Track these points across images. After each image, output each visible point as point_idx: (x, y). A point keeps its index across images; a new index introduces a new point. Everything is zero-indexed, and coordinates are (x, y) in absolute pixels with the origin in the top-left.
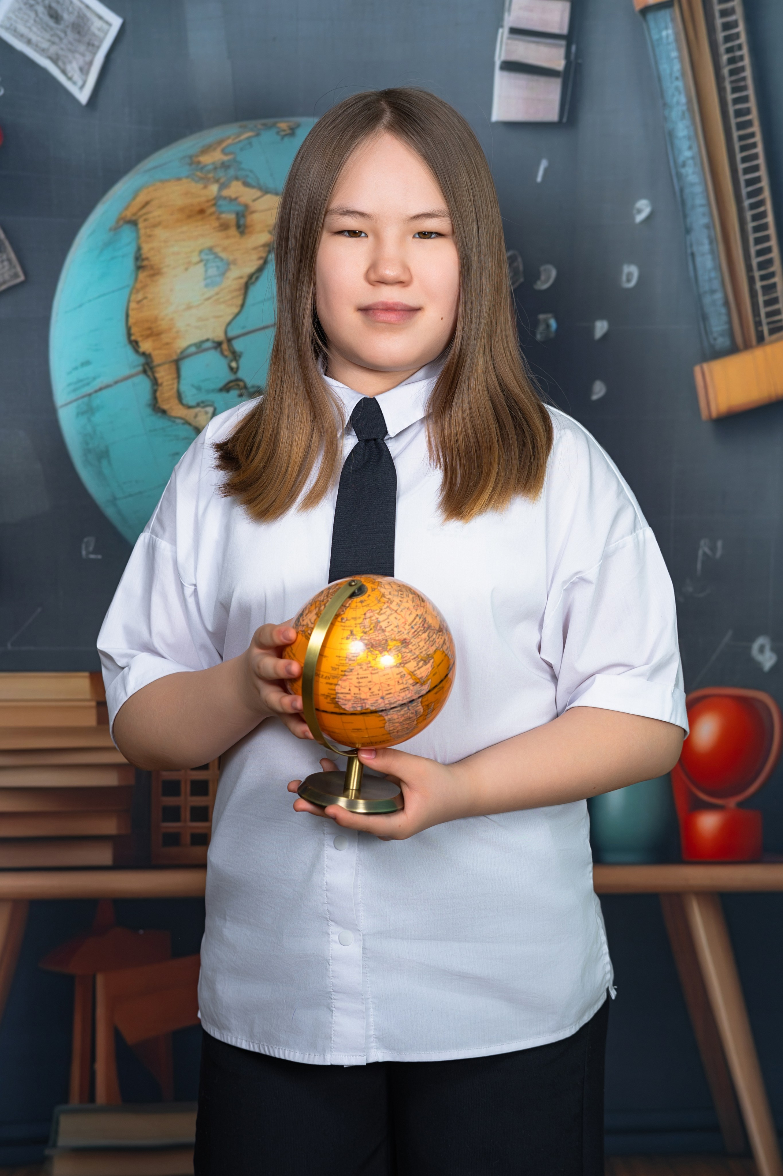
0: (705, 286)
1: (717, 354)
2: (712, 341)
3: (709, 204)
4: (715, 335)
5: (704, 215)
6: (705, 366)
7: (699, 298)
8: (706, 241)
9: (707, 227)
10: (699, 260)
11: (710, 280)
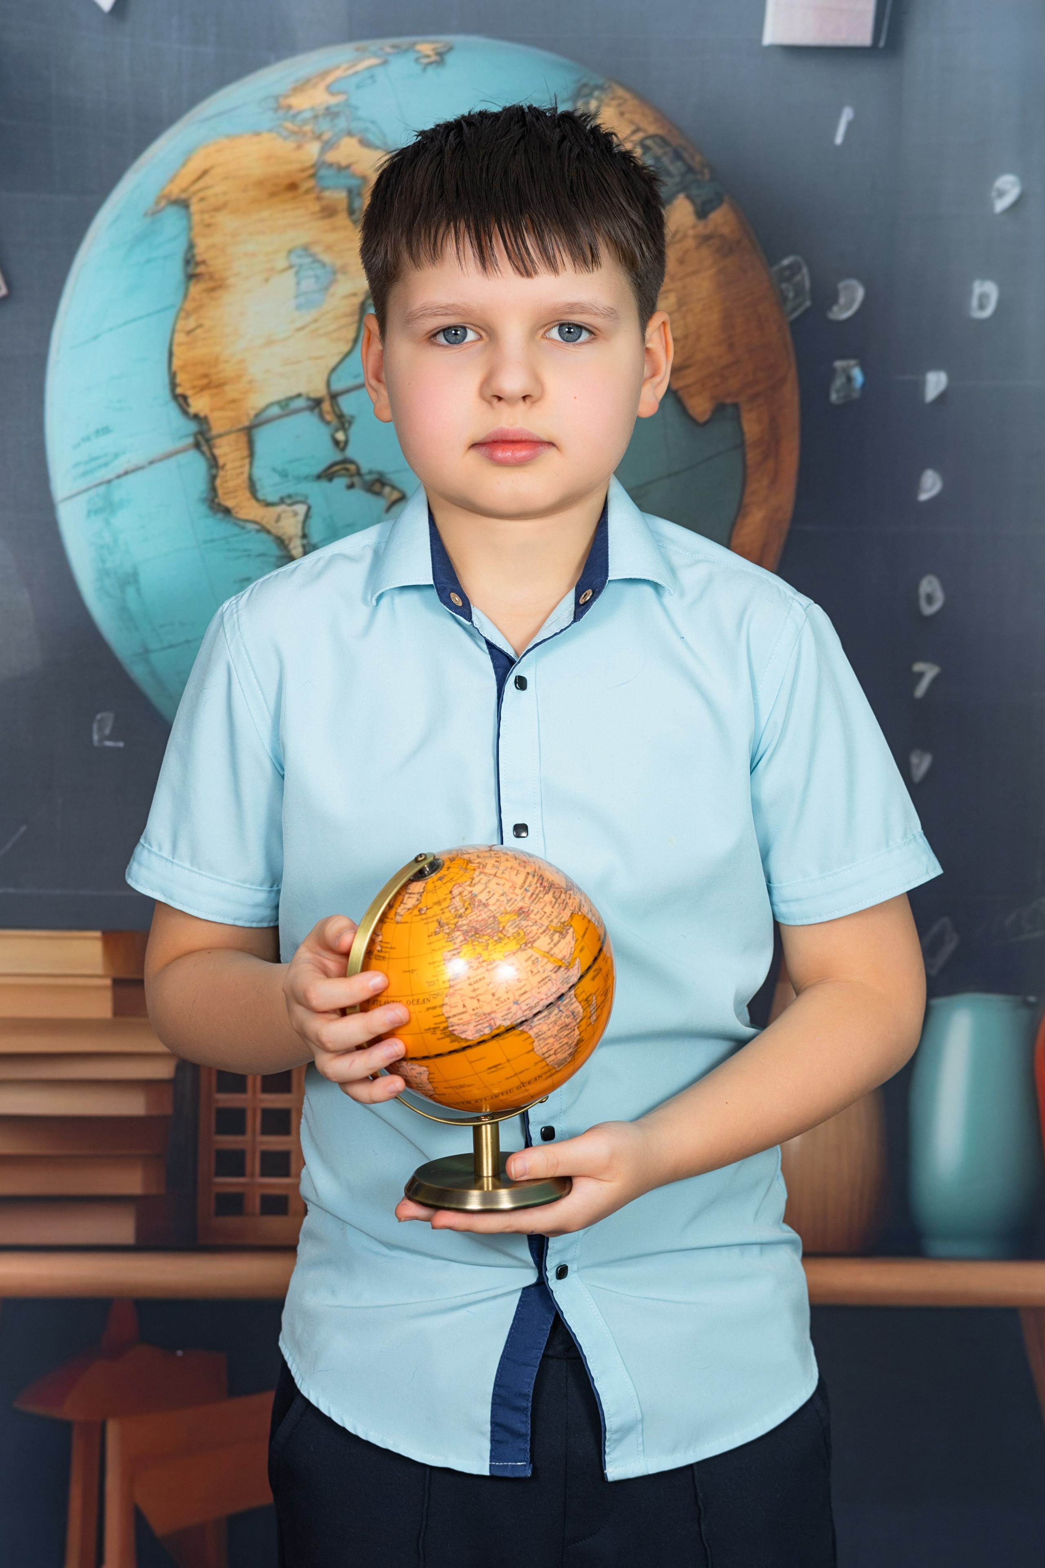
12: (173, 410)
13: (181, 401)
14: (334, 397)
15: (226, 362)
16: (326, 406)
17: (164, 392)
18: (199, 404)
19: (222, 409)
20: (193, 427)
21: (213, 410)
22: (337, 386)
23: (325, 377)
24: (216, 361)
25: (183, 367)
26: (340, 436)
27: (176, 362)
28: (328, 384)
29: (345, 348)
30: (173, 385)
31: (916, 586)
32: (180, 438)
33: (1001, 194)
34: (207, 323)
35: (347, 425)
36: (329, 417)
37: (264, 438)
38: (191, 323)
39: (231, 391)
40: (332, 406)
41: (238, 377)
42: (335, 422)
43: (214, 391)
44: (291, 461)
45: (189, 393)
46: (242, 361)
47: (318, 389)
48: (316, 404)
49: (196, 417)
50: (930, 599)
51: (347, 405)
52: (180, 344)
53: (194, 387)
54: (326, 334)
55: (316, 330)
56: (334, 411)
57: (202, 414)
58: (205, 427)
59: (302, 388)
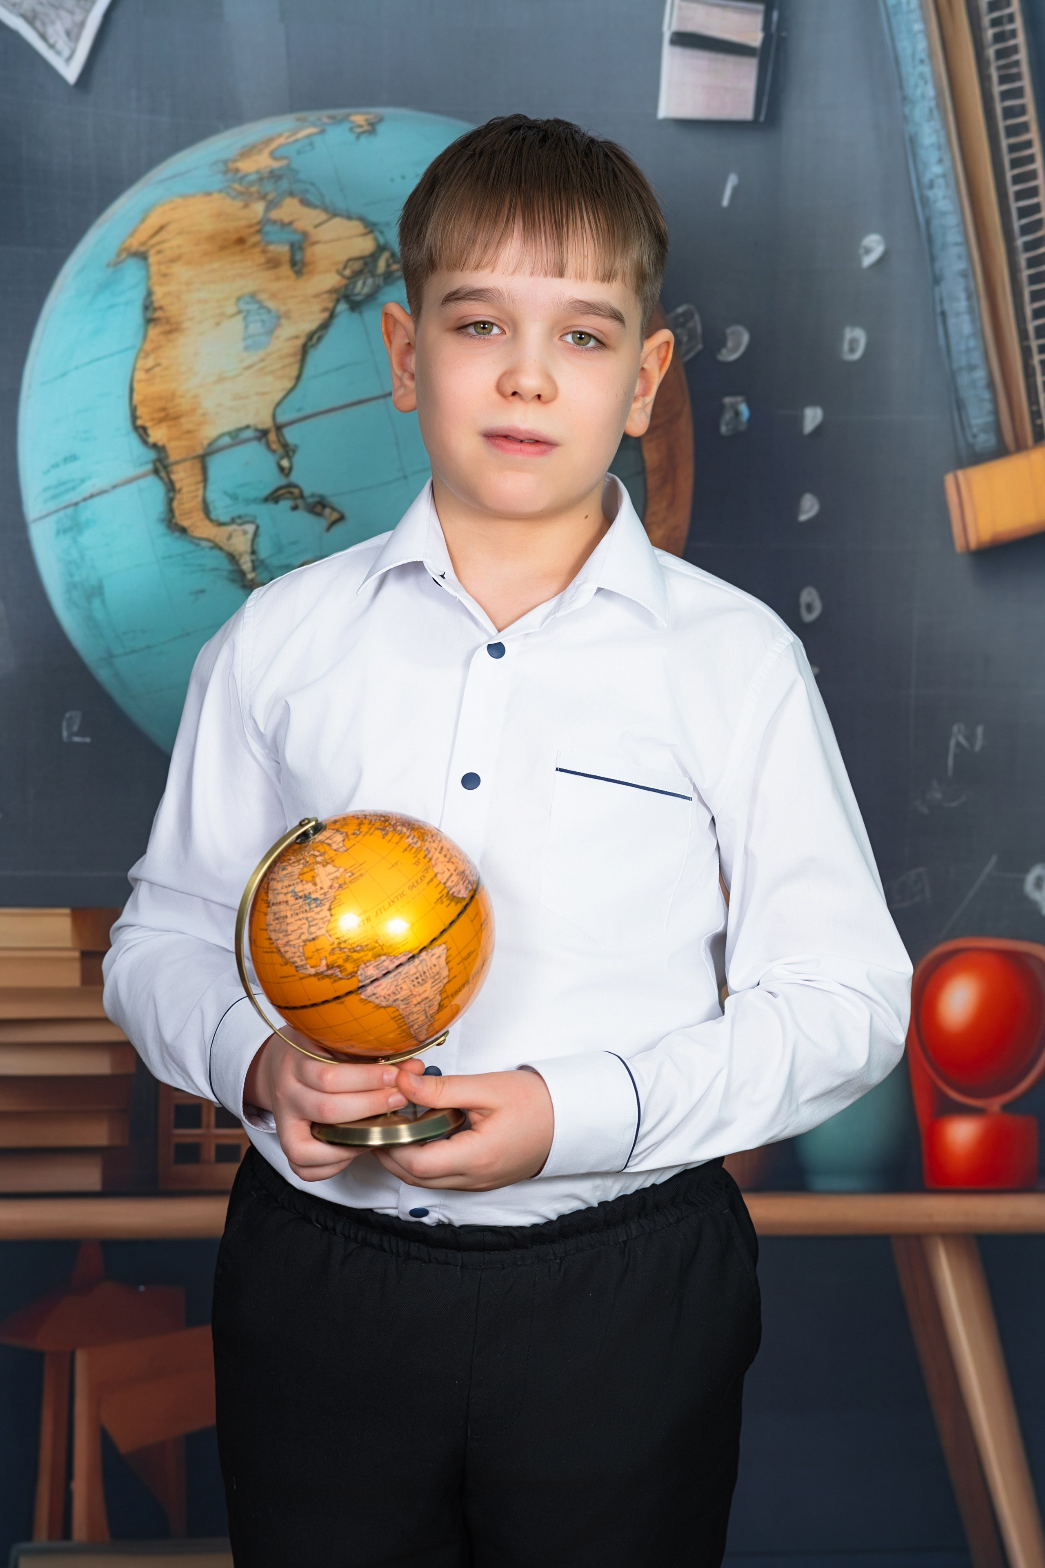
0: (961, 361)
1: (978, 458)
2: (970, 440)
3: (967, 242)
4: (975, 430)
5: (960, 257)
6: (960, 474)
7: (953, 376)
8: (963, 296)
9: (964, 275)
10: (952, 321)
11: (968, 351)
12: (134, 440)
13: (141, 432)
14: (279, 428)
15: (182, 397)
16: (272, 436)
17: (125, 423)
18: (157, 435)
19: (178, 438)
20: (152, 455)
21: (170, 440)
22: (282, 419)
23: (270, 410)
24: (173, 396)
25: (143, 402)
26: (285, 463)
27: (137, 397)
28: (274, 416)
29: (289, 385)
30: (134, 417)
31: (797, 597)
32: (141, 465)
33: (868, 251)
34: (165, 362)
35: (291, 453)
36: (275, 446)
37: (216, 465)
38: (150, 362)
39: (186, 423)
40: (278, 436)
41: (193, 410)
42: (280, 451)
43: (171, 423)
44: (243, 485)
45: (148, 424)
46: (196, 396)
47: (266, 421)
48: (263, 434)
49: (155, 446)
50: (809, 608)
51: (291, 435)
52: (140, 381)
53: (153, 419)
54: (272, 372)
55: (263, 368)
56: (279, 441)
57: (160, 444)
58: (163, 455)
59: (250, 420)
